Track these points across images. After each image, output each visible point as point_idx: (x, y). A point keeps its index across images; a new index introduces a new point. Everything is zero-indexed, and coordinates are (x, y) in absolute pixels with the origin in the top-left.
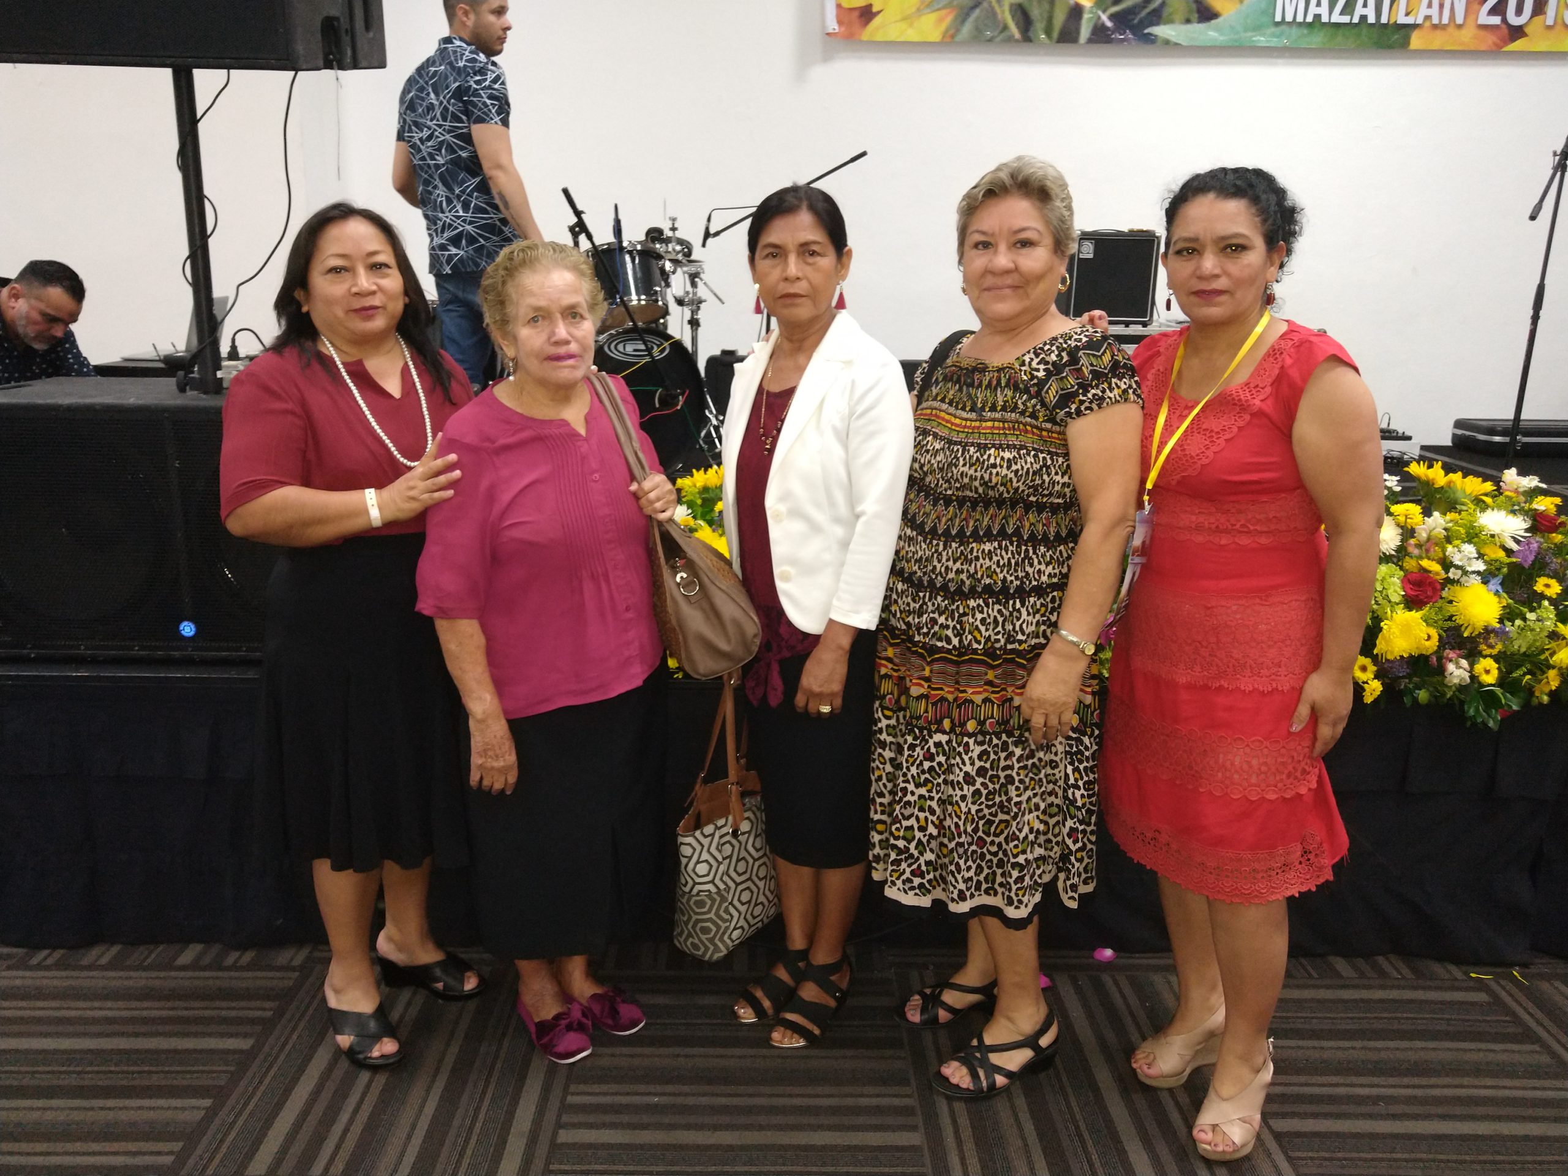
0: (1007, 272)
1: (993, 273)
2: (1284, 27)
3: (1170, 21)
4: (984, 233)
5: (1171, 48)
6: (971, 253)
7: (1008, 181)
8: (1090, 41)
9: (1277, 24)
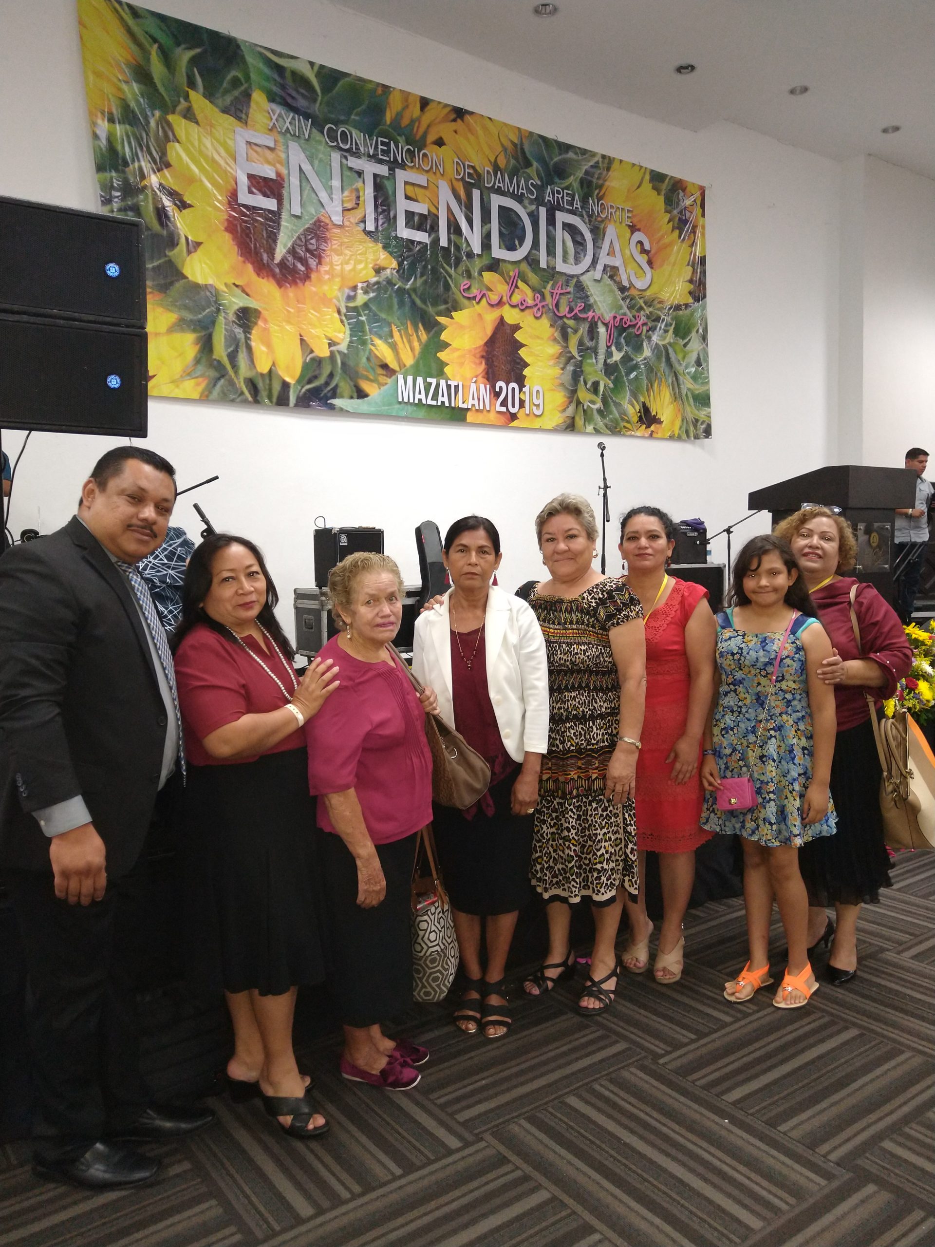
0: (565, 552)
1: (558, 553)
2: (403, 405)
3: (342, 397)
4: (549, 534)
5: (343, 413)
6: (545, 544)
7: (559, 507)
8: (296, 405)
9: (400, 403)
